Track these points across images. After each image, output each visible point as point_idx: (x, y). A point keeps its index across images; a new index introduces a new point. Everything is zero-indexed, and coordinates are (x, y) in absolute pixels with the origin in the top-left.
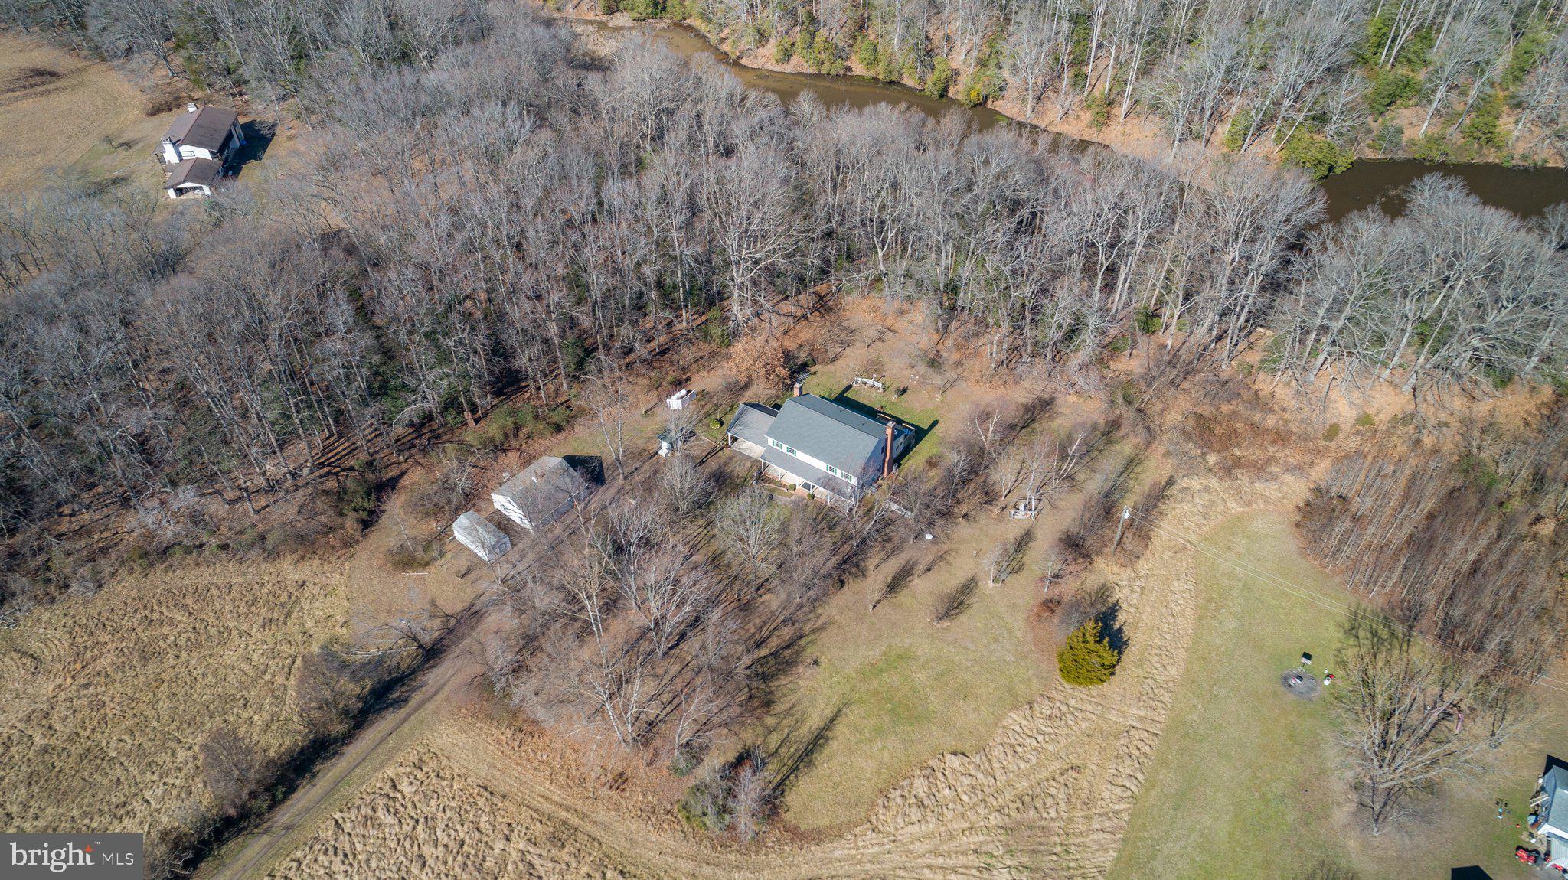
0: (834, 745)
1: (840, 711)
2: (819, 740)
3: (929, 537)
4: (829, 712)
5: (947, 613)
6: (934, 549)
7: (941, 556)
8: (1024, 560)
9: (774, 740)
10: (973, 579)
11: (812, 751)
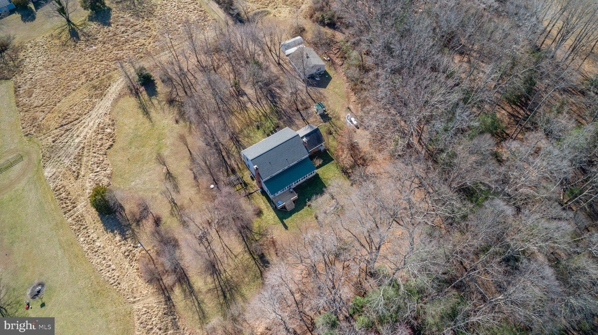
0: (141, 116)
1: (152, 122)
2: (146, 113)
3: (212, 186)
4: (153, 119)
5: (169, 173)
6: (205, 186)
7: (198, 186)
8: (175, 218)
9: (155, 102)
10: (179, 192)
11: (144, 109)
